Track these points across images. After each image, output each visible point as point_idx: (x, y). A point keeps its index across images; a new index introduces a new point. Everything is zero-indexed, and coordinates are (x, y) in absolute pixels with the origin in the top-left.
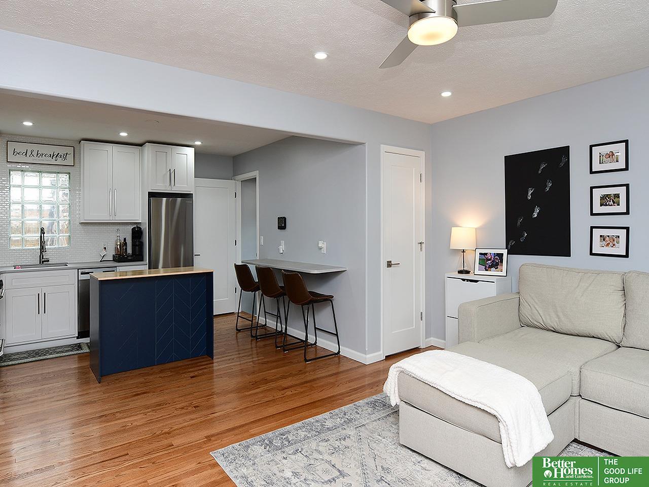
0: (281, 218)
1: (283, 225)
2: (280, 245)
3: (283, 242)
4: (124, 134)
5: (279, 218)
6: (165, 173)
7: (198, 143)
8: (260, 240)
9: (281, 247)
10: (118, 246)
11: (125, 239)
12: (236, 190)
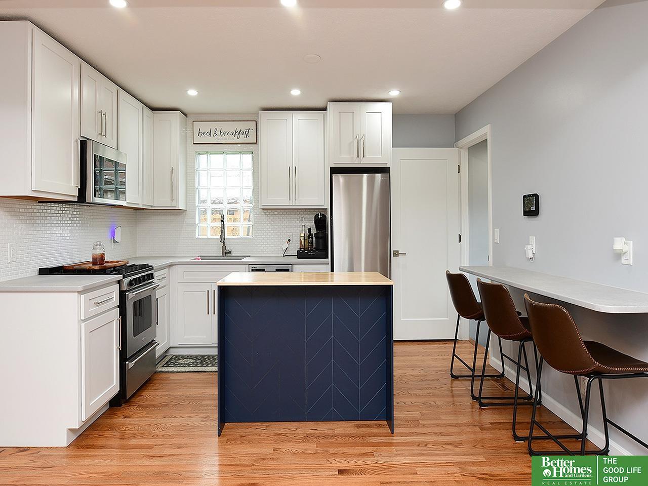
0: (529, 196)
1: (533, 208)
2: (529, 244)
3: (533, 239)
4: (296, 92)
5: (525, 197)
6: (352, 140)
7: (394, 93)
8: (493, 235)
9: (529, 247)
10: (302, 238)
11: (310, 229)
12: (460, 161)
